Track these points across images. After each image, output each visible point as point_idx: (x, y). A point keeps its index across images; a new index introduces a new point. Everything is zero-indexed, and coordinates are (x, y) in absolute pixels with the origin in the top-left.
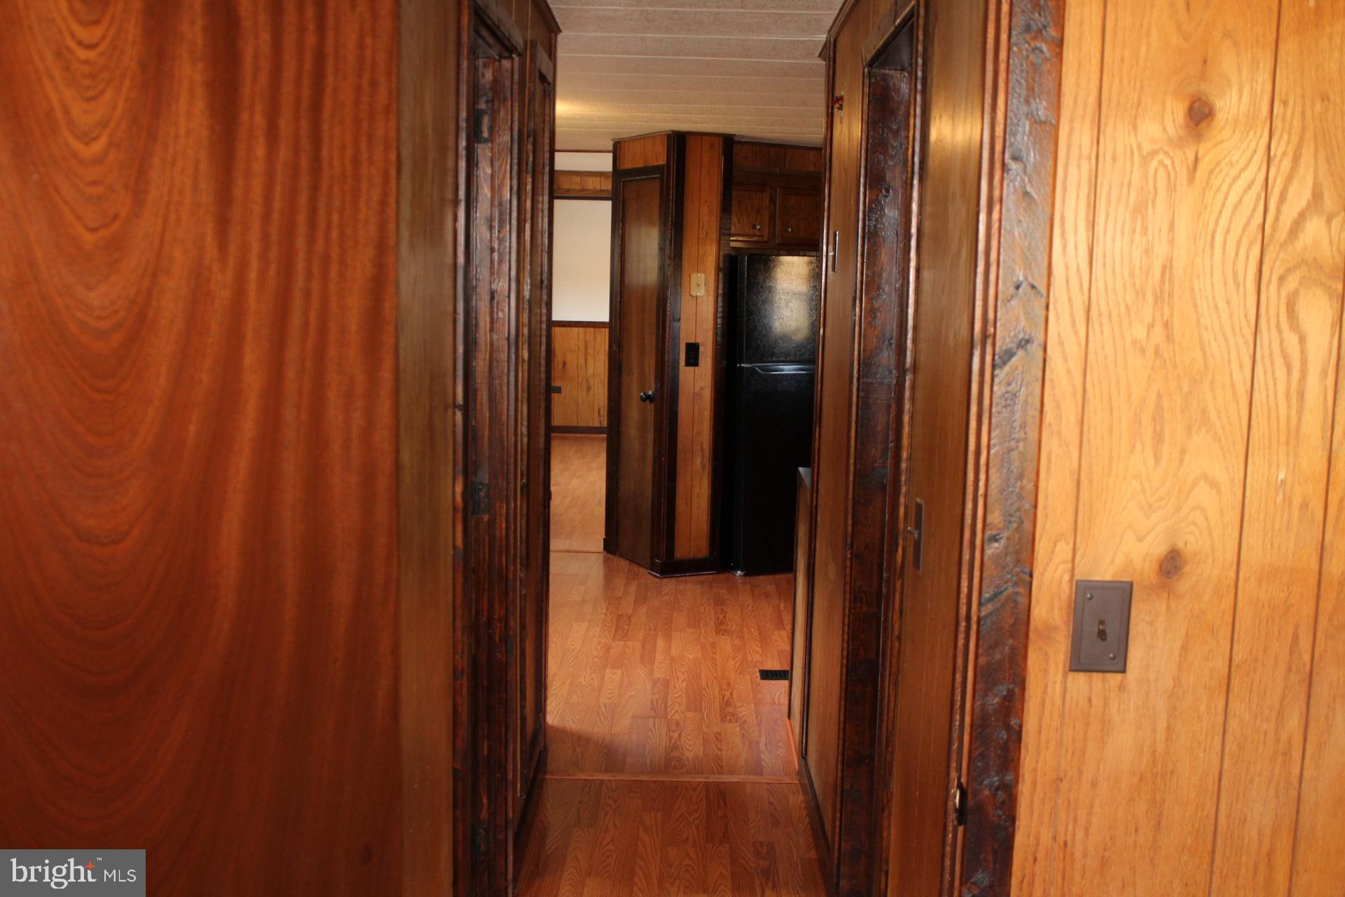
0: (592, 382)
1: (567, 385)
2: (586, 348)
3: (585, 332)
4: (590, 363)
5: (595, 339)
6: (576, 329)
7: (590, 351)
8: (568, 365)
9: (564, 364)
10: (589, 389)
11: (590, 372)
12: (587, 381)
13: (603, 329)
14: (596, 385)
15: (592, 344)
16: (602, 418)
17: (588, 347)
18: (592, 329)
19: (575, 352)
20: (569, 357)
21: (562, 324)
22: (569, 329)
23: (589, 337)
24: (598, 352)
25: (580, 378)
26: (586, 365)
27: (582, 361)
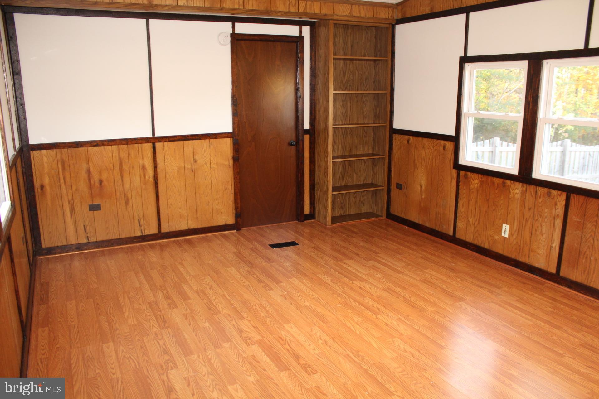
0: (130, 196)
1: (105, 202)
2: (121, 164)
3: (119, 149)
4: (127, 179)
5: (129, 154)
6: (110, 147)
7: (125, 167)
8: (105, 183)
9: (101, 182)
10: (127, 202)
11: (127, 186)
12: (125, 194)
13: (136, 145)
14: (134, 197)
15: (127, 161)
16: (142, 228)
17: (123, 164)
18: (125, 146)
19: (111, 169)
20: (104, 177)
21: (95, 144)
22: (102, 147)
23: (124, 155)
24: (133, 167)
25: (118, 194)
26: (122, 180)
27: (118, 178)
